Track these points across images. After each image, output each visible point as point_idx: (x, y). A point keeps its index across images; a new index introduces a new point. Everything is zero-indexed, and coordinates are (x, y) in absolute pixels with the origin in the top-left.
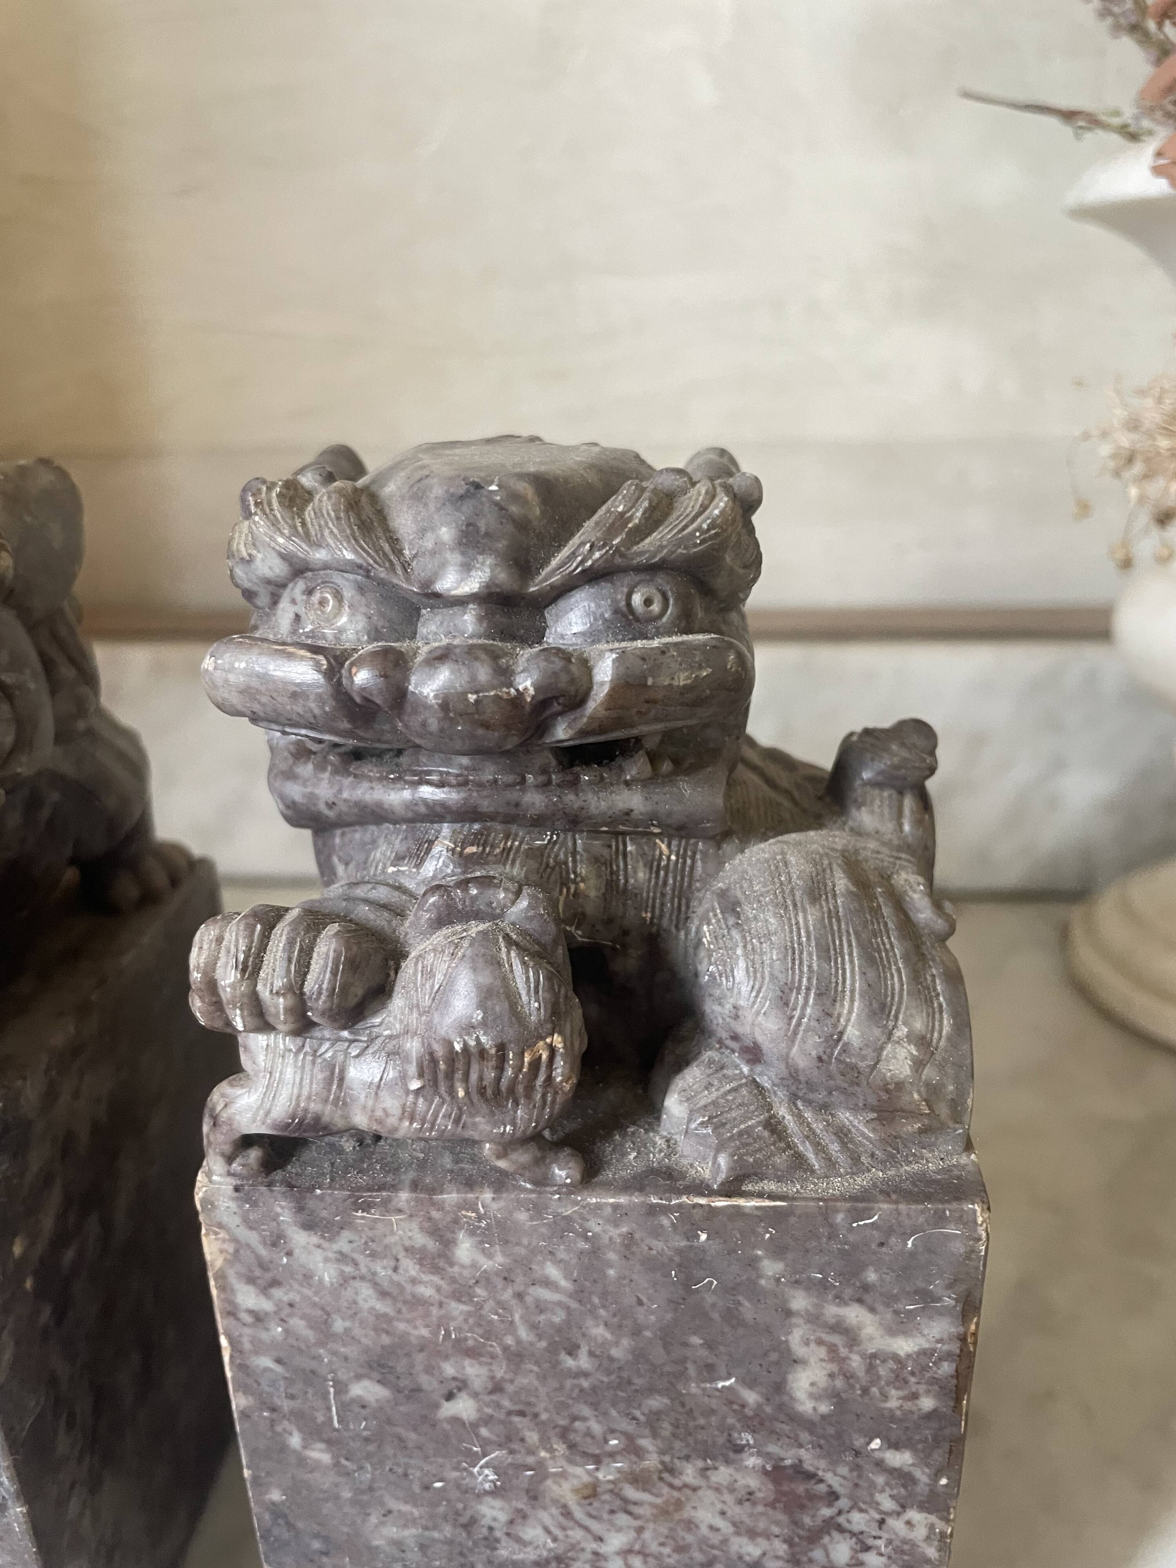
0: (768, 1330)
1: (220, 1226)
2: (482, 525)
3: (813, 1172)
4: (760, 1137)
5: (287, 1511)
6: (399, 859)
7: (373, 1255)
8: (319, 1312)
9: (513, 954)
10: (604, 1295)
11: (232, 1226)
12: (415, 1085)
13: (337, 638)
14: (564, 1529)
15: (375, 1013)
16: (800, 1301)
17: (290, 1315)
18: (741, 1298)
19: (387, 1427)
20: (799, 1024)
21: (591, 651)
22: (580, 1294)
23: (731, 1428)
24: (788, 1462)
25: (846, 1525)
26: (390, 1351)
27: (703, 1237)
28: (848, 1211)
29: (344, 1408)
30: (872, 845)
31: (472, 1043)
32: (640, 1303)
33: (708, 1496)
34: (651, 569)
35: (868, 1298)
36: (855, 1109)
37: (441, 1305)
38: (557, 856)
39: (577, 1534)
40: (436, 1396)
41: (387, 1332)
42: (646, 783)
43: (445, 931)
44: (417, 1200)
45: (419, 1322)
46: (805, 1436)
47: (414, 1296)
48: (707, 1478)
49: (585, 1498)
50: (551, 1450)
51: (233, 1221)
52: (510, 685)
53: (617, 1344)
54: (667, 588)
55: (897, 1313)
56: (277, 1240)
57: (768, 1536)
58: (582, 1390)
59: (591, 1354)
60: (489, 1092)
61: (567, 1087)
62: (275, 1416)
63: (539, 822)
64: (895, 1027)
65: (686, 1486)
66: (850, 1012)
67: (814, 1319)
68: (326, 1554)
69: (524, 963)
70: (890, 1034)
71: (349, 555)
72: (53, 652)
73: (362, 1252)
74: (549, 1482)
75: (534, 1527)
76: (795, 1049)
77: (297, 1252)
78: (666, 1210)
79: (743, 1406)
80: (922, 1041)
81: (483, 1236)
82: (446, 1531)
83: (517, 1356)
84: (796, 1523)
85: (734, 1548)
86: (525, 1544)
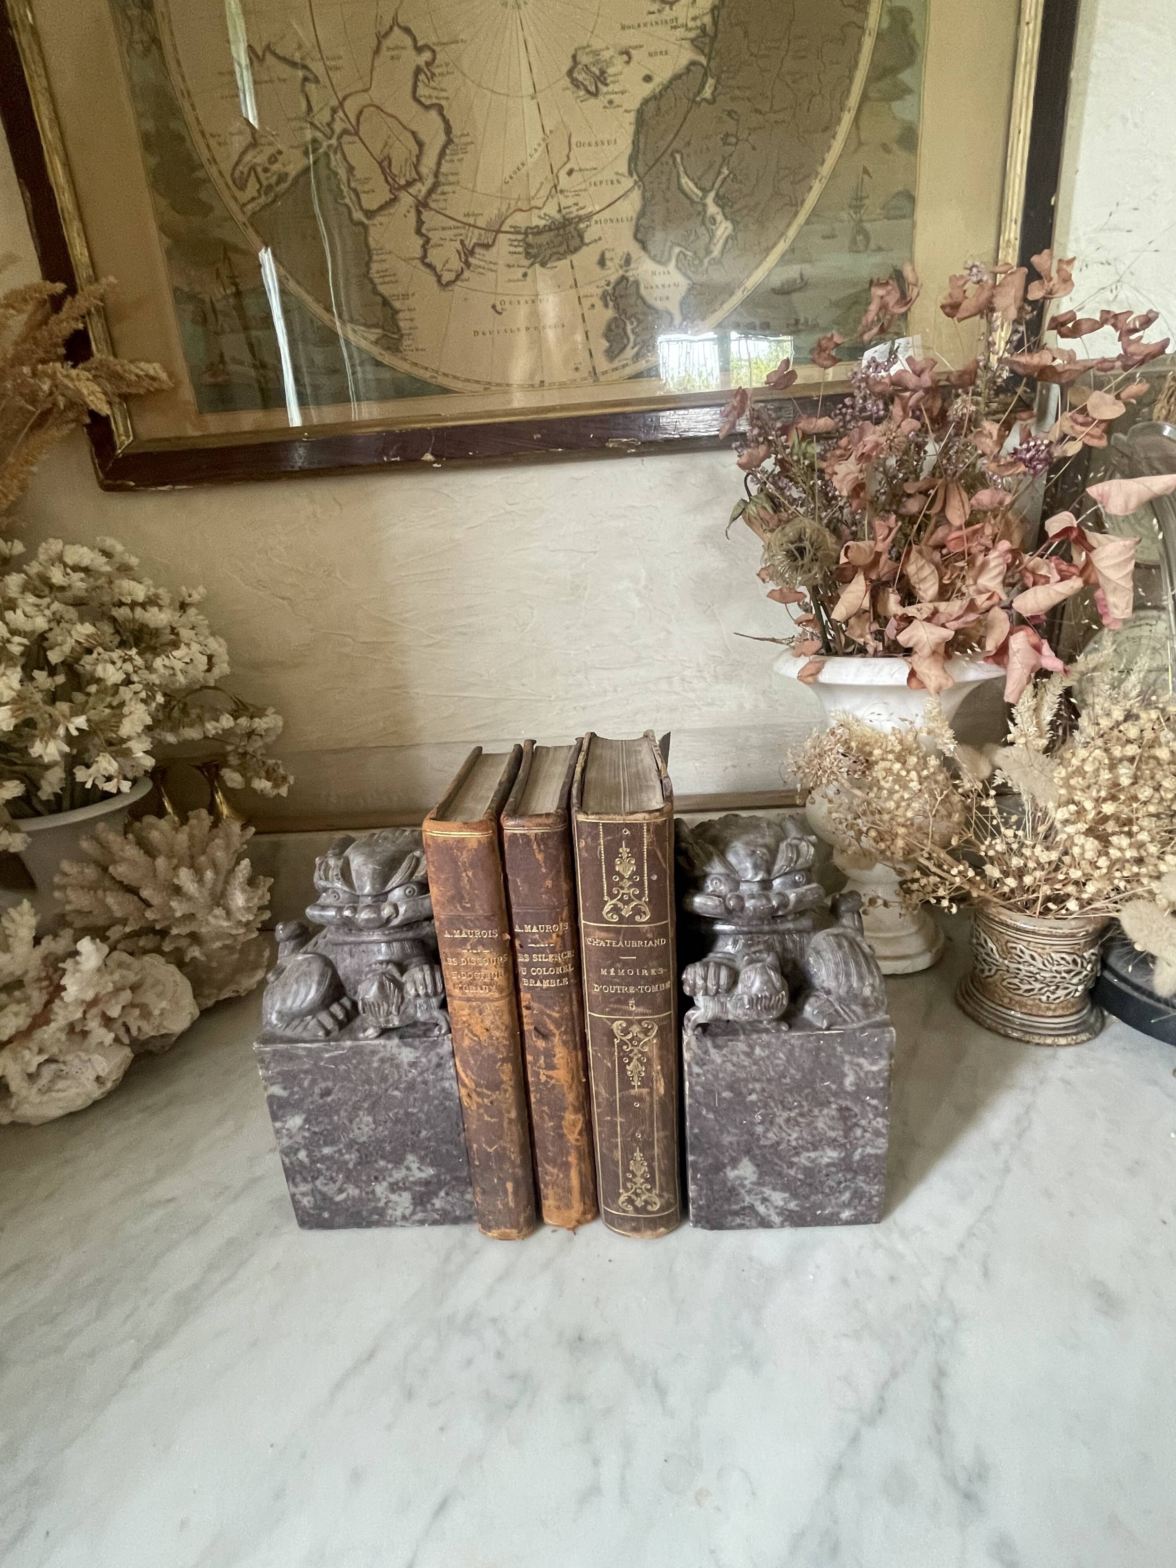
0: (839, 1067)
5: (697, 1135)
7: (732, 1054)
8: (716, 1072)
10: (795, 1061)
14: (779, 1133)
16: (847, 1058)
17: (707, 1074)
18: (831, 1058)
19: (731, 1105)
22: (788, 1061)
23: (828, 1097)
24: (843, 1106)
25: (860, 1124)
26: (734, 1082)
27: (821, 1042)
28: (858, 1033)
29: (719, 1100)
32: (804, 1062)
33: (821, 1119)
35: (865, 1055)
37: (750, 1067)
39: (784, 1134)
40: (746, 1094)
41: (734, 1076)
42: (794, 920)
44: (745, 1038)
45: (743, 1073)
46: (848, 1097)
47: (742, 1065)
48: (821, 1113)
49: (786, 1122)
50: (777, 1108)
51: (693, 1046)
53: (797, 1074)
55: (873, 1059)
56: (706, 1052)
57: (838, 1130)
58: (787, 1089)
59: (790, 1078)
62: (698, 1104)
65: (815, 1116)
67: (851, 1063)
68: (708, 1148)
73: (729, 1054)
74: (776, 1118)
75: (771, 1133)
77: (711, 1055)
78: (811, 1036)
79: (832, 1090)
81: (763, 1047)
82: (746, 1137)
83: (769, 1081)
84: (846, 1125)
85: (828, 1135)
86: (768, 1139)
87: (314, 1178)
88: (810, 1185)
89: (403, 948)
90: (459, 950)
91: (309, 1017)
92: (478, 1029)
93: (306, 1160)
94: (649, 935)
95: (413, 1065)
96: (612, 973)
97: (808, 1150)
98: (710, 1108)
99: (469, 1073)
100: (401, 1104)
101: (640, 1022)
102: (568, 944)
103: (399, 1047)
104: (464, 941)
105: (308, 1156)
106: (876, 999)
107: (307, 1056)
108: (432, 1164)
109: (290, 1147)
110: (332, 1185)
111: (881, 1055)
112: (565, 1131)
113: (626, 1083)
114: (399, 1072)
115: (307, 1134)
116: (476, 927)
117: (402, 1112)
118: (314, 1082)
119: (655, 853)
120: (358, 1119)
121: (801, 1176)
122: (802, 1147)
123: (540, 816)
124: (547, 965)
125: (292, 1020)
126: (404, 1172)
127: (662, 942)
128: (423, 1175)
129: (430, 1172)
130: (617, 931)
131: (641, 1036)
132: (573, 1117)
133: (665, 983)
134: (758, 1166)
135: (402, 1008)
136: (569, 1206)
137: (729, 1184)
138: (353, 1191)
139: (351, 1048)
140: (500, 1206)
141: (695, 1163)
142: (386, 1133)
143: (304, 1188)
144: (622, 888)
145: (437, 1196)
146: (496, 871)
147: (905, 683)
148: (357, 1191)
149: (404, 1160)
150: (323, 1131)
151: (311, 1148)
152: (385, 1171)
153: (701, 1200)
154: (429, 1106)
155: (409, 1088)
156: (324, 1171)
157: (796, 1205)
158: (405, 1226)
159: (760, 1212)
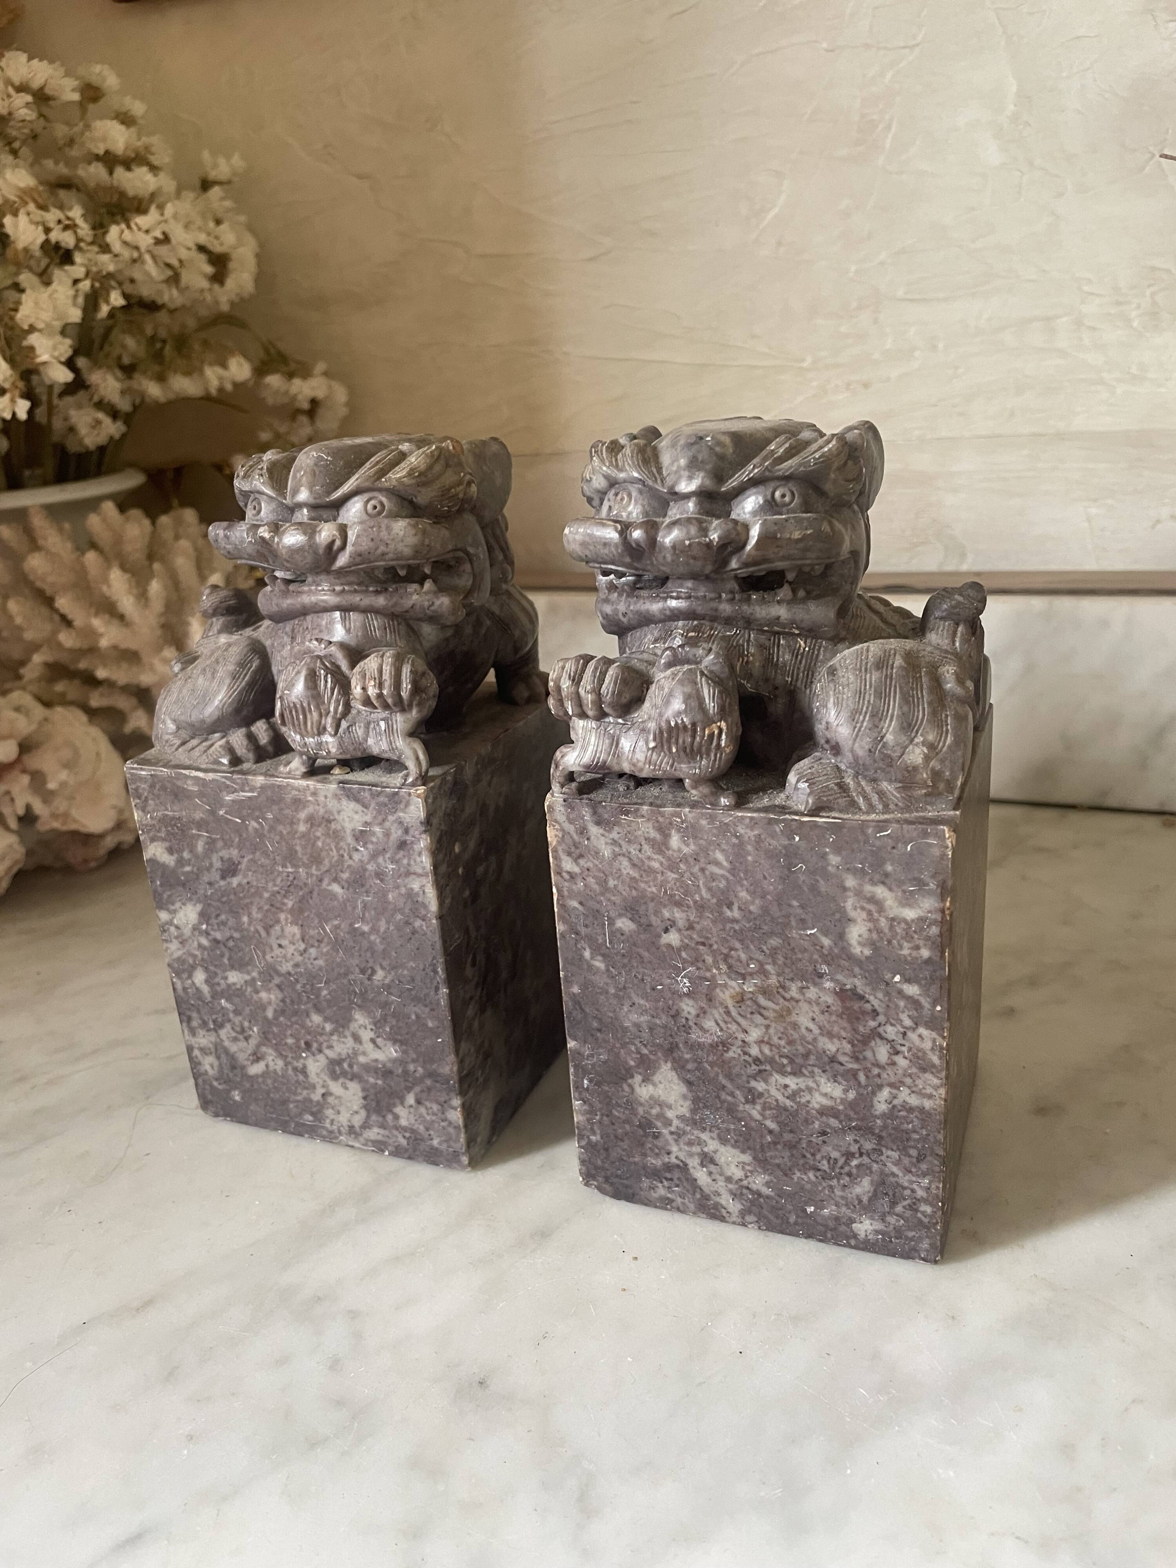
0: (834, 899)
1: (556, 821)
2: (700, 458)
3: (860, 809)
4: (832, 789)
5: (581, 1000)
6: (656, 641)
7: (629, 842)
8: (602, 875)
9: (703, 679)
10: (746, 872)
11: (561, 821)
13: (628, 517)
14: (726, 1023)
15: (636, 710)
16: (850, 882)
17: (587, 876)
18: (818, 878)
19: (634, 948)
20: (859, 730)
22: (733, 871)
23: (816, 961)
24: (848, 987)
25: (884, 1034)
26: (636, 900)
27: (797, 839)
28: (874, 827)
29: (612, 934)
30: (929, 649)
31: (680, 722)
32: (765, 878)
33: (804, 1006)
34: (787, 479)
35: (887, 881)
36: (890, 781)
37: (662, 873)
38: (738, 641)
39: (734, 1027)
40: (659, 930)
41: (635, 889)
43: (673, 669)
44: (651, 811)
45: (651, 884)
46: (857, 970)
47: (649, 867)
48: (804, 994)
49: (738, 1002)
50: (719, 969)
51: (562, 818)
52: (706, 536)
53: (753, 903)
54: (794, 489)
55: (904, 892)
56: (583, 831)
57: (839, 1038)
58: (735, 931)
59: (740, 908)
60: (688, 750)
61: (728, 750)
62: (578, 938)
63: (729, 621)
64: (915, 737)
65: (792, 998)
66: (890, 725)
67: (859, 893)
68: (600, 1030)
69: (708, 684)
70: (912, 740)
71: (636, 475)
72: (492, 541)
73: (624, 840)
74: (718, 990)
75: (709, 1020)
76: (857, 745)
77: (592, 837)
78: (777, 822)
79: (822, 947)
80: (932, 747)
81: (684, 833)
82: (663, 1019)
83: (701, 907)
84: (855, 1030)
85: (820, 1045)
86: (705, 1031)
87: (219, 1026)
88: (791, 1147)
93: (205, 989)
95: (361, 836)
97: (783, 1073)
98: (597, 949)
100: (343, 910)
103: (337, 797)
105: (207, 981)
106: (936, 775)
107: (201, 795)
108: (393, 1039)
109: (181, 961)
110: (242, 1044)
111: (920, 883)
114: (338, 849)
115: (205, 942)
117: (344, 926)
118: (211, 846)
120: (277, 928)
121: (771, 1125)
122: (771, 1061)
126: (350, 1041)
128: (380, 1056)
129: (390, 1052)
134: (689, 1083)
137: (641, 1110)
138: (274, 1061)
139: (263, 788)
141: (578, 1055)
142: (322, 962)
143: (204, 1039)
145: (402, 1100)
148: (280, 1063)
149: (350, 1019)
150: (228, 940)
151: (212, 968)
152: (321, 1034)
153: (594, 1134)
154: (388, 922)
155: (355, 881)
156: (231, 1015)
157: (767, 1184)
158: (352, 1147)
159: (700, 1182)
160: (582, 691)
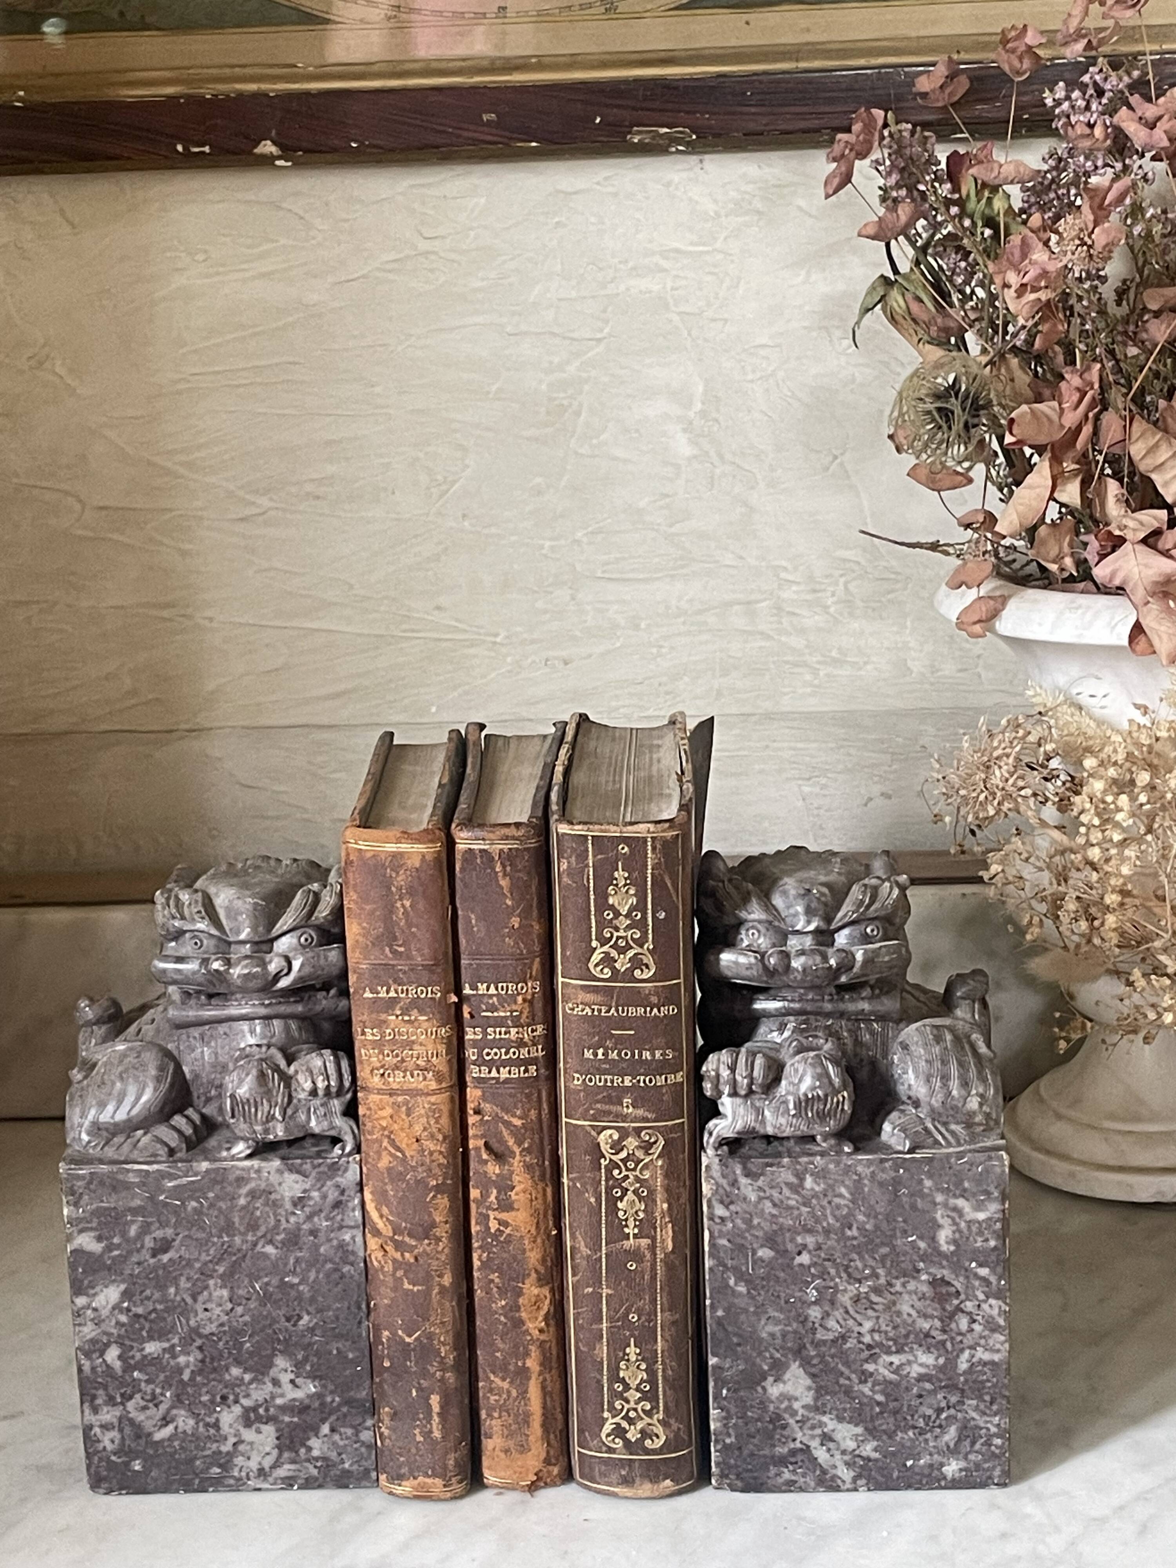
0: (928, 1212)
1: (710, 1178)
5: (723, 1320)
7: (772, 1188)
8: (748, 1216)
10: (864, 1199)
11: (715, 1178)
12: (793, 1112)
14: (845, 1320)
16: (939, 1198)
17: (736, 1218)
18: (917, 1198)
19: (772, 1271)
21: (853, 949)
22: (853, 1200)
23: (915, 1261)
24: (938, 1277)
25: (964, 1309)
26: (775, 1232)
28: (956, 1157)
29: (754, 1263)
32: (877, 1203)
33: (906, 1297)
35: (966, 1195)
36: (957, 1123)
37: (798, 1208)
39: (851, 1322)
40: (793, 1254)
41: (775, 1224)
42: (870, 998)
44: (791, 1162)
45: (788, 1218)
46: (945, 1263)
47: (787, 1205)
48: (905, 1287)
49: (855, 1302)
50: (840, 1278)
51: (716, 1176)
53: (868, 1223)
55: (977, 1201)
56: (734, 1183)
57: (932, 1317)
58: (854, 1246)
59: (858, 1228)
62: (724, 1269)
63: (828, 1015)
65: (897, 1292)
67: (945, 1205)
68: (739, 1345)
73: (768, 1186)
74: (839, 1295)
75: (832, 1320)
77: (742, 1188)
78: (887, 1160)
79: (919, 1249)
80: (982, 1096)
81: (816, 1176)
82: (795, 1326)
83: (827, 1232)
84: (944, 1309)
85: (918, 1326)
86: (828, 1330)
87: (128, 1397)
88: (896, 1412)
89: (287, 1029)
90: (383, 1016)
91: (140, 1132)
92: (403, 1140)
93: (117, 1365)
94: (654, 999)
95: (299, 1202)
96: (600, 1056)
97: (889, 1352)
98: (741, 1277)
99: (385, 1210)
100: (277, 1268)
101: (638, 1131)
102: (539, 1014)
103: (279, 1171)
104: (394, 1001)
105: (120, 1357)
106: (988, 1116)
107: (141, 1186)
108: (313, 1376)
109: (93, 1341)
110: (152, 1411)
111: (988, 1193)
112: (524, 1315)
113: (617, 1231)
114: (275, 1215)
115: (123, 1318)
116: (410, 983)
117: (275, 1281)
118: (145, 1229)
119: (663, 880)
120: (205, 1294)
121: (879, 1397)
122: (880, 1345)
123: (508, 825)
124: (505, 1044)
125: (114, 1135)
126: (268, 1388)
127: (672, 1010)
128: (299, 1394)
129: (309, 1389)
130: (608, 992)
131: (640, 1154)
132: (536, 1291)
133: (675, 1073)
134: (813, 1376)
135: (289, 1112)
136: (523, 1449)
137: (771, 1407)
138: (185, 1422)
139: (207, 1171)
140: (419, 1438)
141: (716, 1367)
142: (247, 1318)
143: (109, 1415)
144: (617, 929)
145: (316, 1432)
146: (443, 901)
147: (1125, 642)
148: (191, 1422)
149: (271, 1365)
150: (150, 1313)
151: (127, 1342)
152: (239, 1386)
153: (729, 1436)
154: (318, 1272)
155: (289, 1240)
156: (143, 1384)
157: (875, 1450)
158: (259, 1490)
159: (820, 1460)
160: (738, 1078)
